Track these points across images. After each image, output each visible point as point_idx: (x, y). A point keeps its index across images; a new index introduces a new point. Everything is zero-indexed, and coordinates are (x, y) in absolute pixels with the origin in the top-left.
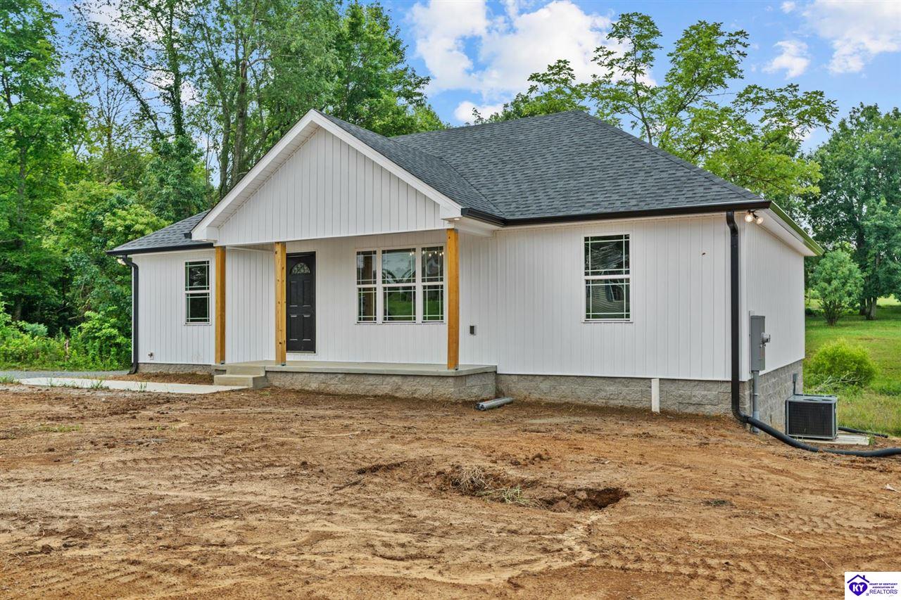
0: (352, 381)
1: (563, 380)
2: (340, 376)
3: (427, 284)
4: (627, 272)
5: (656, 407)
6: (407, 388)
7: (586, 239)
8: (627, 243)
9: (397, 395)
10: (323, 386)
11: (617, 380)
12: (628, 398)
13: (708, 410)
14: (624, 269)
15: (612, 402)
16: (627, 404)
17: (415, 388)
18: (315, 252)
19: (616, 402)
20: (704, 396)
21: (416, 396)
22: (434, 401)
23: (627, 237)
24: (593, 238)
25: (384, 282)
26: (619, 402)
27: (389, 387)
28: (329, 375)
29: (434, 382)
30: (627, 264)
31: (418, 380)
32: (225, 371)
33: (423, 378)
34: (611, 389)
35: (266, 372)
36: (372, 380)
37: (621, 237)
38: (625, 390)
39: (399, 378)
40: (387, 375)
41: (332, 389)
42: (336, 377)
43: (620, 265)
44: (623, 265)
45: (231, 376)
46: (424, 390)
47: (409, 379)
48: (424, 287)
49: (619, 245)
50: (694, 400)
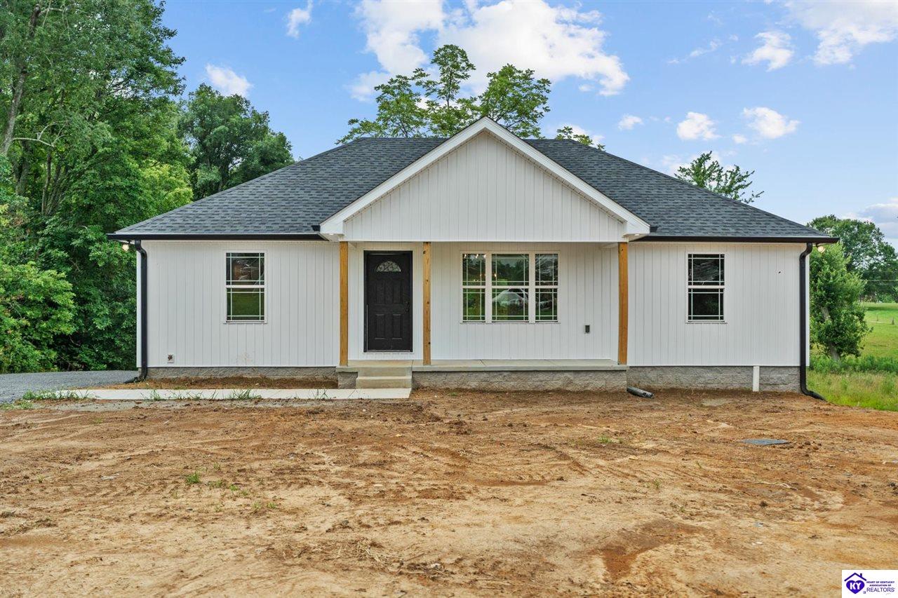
0: (519, 378)
1: (668, 370)
2: (505, 374)
3: (540, 287)
4: (723, 284)
5: (756, 388)
6: (579, 382)
7: (690, 256)
8: (722, 261)
9: (568, 389)
10: (484, 384)
11: (713, 369)
12: (722, 382)
13: (782, 388)
14: (720, 281)
15: (709, 386)
16: (722, 387)
17: (588, 382)
18: (412, 252)
19: (713, 386)
20: (778, 378)
21: (589, 389)
22: (606, 392)
23: (722, 256)
24: (695, 256)
25: (494, 284)
26: (715, 386)
27: (560, 383)
28: (491, 373)
29: (607, 376)
30: (723, 278)
31: (591, 374)
32: (357, 373)
33: (596, 373)
34: (710, 375)
35: (413, 372)
36: (541, 376)
37: (717, 256)
38: (720, 376)
39: (572, 373)
40: (558, 371)
41: (496, 386)
42: (501, 375)
43: (717, 278)
44: (720, 278)
45: (365, 378)
46: (597, 383)
47: (582, 374)
48: (537, 290)
49: (716, 262)
50: (772, 381)
